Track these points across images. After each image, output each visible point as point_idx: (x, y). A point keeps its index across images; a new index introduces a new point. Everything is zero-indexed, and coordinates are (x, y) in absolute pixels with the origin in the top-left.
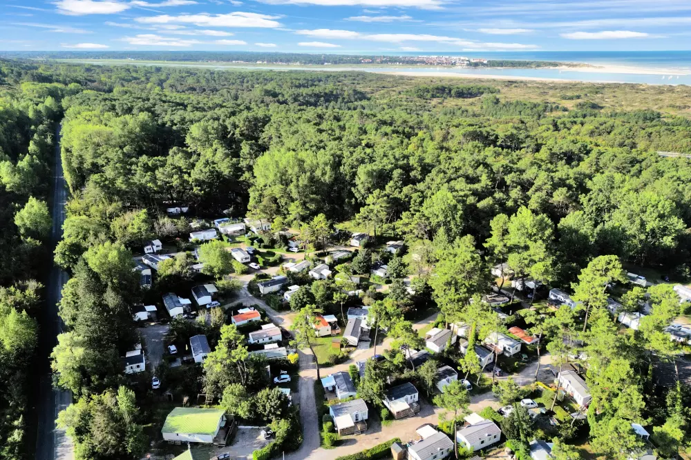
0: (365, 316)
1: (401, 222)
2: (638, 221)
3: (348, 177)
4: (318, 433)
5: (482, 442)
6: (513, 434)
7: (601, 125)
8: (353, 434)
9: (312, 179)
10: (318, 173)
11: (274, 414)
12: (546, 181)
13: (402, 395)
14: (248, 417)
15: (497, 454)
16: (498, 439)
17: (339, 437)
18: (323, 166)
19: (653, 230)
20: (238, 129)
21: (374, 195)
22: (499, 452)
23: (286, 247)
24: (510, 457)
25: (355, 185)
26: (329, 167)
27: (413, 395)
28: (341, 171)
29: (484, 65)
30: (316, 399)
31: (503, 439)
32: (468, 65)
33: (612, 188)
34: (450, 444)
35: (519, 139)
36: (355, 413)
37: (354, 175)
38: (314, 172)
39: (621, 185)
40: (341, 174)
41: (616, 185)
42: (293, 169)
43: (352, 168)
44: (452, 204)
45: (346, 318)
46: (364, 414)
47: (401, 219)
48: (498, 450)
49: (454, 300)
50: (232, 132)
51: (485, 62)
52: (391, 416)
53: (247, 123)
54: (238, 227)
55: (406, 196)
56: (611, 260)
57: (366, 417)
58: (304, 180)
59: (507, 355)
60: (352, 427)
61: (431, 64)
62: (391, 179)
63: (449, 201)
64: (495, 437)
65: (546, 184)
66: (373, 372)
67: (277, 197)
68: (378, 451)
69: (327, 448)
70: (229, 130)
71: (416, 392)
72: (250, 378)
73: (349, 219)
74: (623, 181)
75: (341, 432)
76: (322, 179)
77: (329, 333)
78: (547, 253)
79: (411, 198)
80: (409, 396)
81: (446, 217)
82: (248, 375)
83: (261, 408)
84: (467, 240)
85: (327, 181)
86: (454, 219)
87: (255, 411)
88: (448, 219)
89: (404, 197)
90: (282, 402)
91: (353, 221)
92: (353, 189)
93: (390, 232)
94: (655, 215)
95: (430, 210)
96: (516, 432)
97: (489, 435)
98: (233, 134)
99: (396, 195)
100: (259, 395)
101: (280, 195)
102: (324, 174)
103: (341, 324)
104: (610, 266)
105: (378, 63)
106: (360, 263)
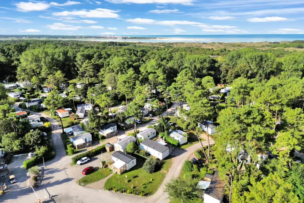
0: (86, 106)
1: (100, 73)
2: (193, 66)
3: (72, 58)
4: (64, 151)
5: (149, 136)
6: (161, 130)
7: (174, 49)
8: (85, 148)
9: (53, 59)
10: (56, 56)
11: (36, 144)
12: (158, 58)
13: (109, 128)
14: (20, 150)
15: (155, 140)
16: (155, 134)
17: (77, 150)
18: (58, 53)
19: (199, 69)
20: (11, 51)
21: (86, 62)
22: (157, 139)
23: (41, 91)
24: (161, 139)
25: (76, 61)
26: (62, 53)
27: (114, 127)
28: (68, 55)
29: (128, 38)
30: (62, 139)
31: (157, 134)
32: (122, 38)
33: (183, 58)
34: (134, 139)
35: (146, 52)
36: (84, 138)
37: (75, 57)
38: (54, 56)
39: (185, 56)
40: (68, 57)
41: (184, 56)
42: (42, 55)
43: (74, 54)
44: (122, 62)
45: (77, 108)
46: (90, 138)
47: (100, 72)
48: (156, 138)
49: (128, 87)
50: (8, 52)
51: (129, 37)
52: (103, 138)
53: (16, 48)
54: (12, 85)
55: (102, 63)
56: (187, 70)
57: (91, 140)
58: (48, 59)
59: (154, 111)
60: (84, 144)
61: (107, 38)
62: (93, 57)
63: (121, 61)
64: (154, 134)
65: (158, 59)
66: (92, 116)
67: (34, 69)
68: (98, 149)
69: (70, 155)
70: (6, 51)
71: (115, 126)
72: (20, 130)
73: (75, 78)
74: (186, 54)
75: (78, 148)
76: (58, 58)
77: (68, 115)
78: (163, 73)
79: (104, 63)
80: (112, 128)
81: (121, 67)
82: (18, 129)
83: (27, 142)
84: (131, 70)
85: (61, 60)
86: (124, 68)
87: (24, 144)
88: (122, 68)
89: (100, 63)
90: (40, 136)
91: (77, 79)
92: (75, 63)
93: (96, 81)
94: (199, 62)
95: (113, 66)
96: (162, 129)
97: (151, 133)
98: (9, 53)
99: (97, 63)
100: (26, 135)
101: (36, 68)
102: (59, 56)
103: (74, 111)
104: (187, 73)
105: (84, 38)
106: (82, 90)
